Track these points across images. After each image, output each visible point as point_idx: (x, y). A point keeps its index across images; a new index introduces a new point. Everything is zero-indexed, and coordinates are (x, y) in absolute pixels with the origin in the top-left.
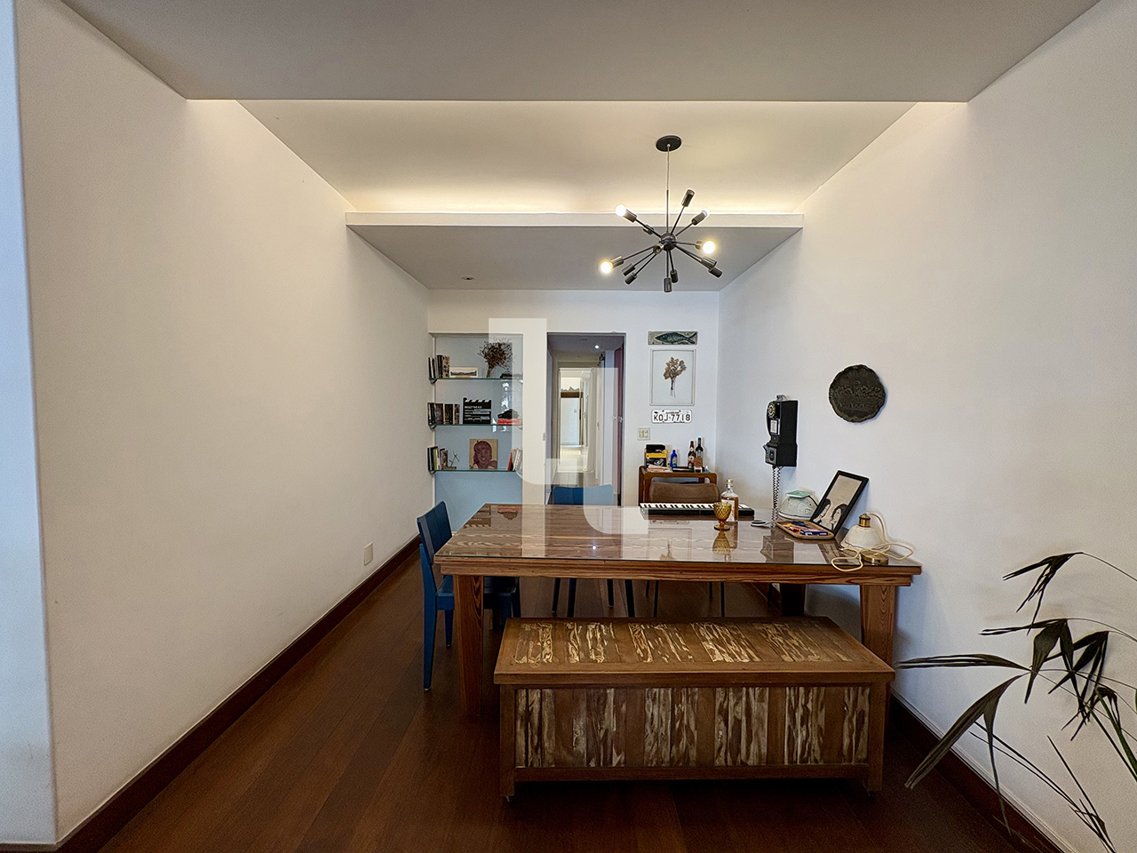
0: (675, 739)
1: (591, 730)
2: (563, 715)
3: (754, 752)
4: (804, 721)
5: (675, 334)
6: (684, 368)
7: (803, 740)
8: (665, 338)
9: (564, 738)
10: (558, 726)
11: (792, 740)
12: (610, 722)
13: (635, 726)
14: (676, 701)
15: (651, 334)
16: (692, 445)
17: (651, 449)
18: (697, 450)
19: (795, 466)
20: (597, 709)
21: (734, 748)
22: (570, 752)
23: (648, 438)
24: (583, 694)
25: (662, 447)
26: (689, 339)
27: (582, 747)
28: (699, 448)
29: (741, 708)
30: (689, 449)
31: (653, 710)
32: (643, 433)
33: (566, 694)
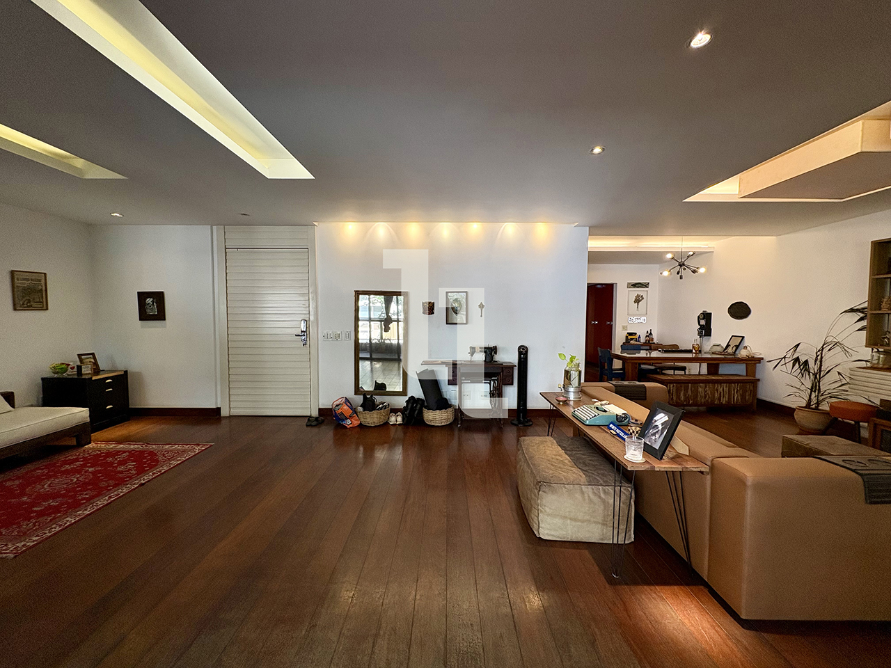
0: (705, 397)
1: (685, 395)
2: (678, 391)
3: (724, 401)
4: (737, 392)
5: (640, 283)
6: (643, 299)
7: (736, 397)
8: (635, 285)
9: (678, 397)
10: (677, 392)
11: (734, 397)
12: (690, 392)
13: (696, 393)
14: (706, 387)
15: (629, 284)
16: (647, 332)
17: (630, 334)
18: (650, 334)
19: (710, 335)
20: (686, 390)
21: (719, 399)
22: (679, 399)
23: (626, 330)
24: (683, 385)
25: (636, 334)
26: (646, 285)
27: (682, 399)
28: (651, 334)
29: (721, 389)
30: (646, 334)
31: (700, 389)
32: (624, 328)
33: (679, 385)
